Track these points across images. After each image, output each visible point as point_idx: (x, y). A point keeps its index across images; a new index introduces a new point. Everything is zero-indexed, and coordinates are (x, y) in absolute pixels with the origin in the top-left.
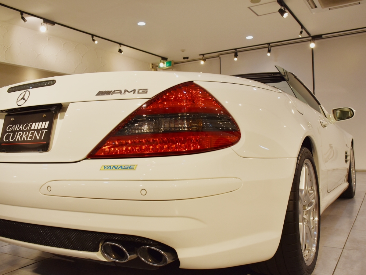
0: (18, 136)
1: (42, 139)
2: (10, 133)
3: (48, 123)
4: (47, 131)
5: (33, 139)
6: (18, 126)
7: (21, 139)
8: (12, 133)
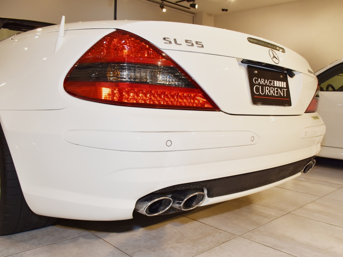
0: (266, 91)
1: (285, 96)
2: (258, 86)
3: (285, 83)
4: (286, 90)
5: (279, 95)
6: (263, 80)
7: (270, 94)
8: (260, 87)
